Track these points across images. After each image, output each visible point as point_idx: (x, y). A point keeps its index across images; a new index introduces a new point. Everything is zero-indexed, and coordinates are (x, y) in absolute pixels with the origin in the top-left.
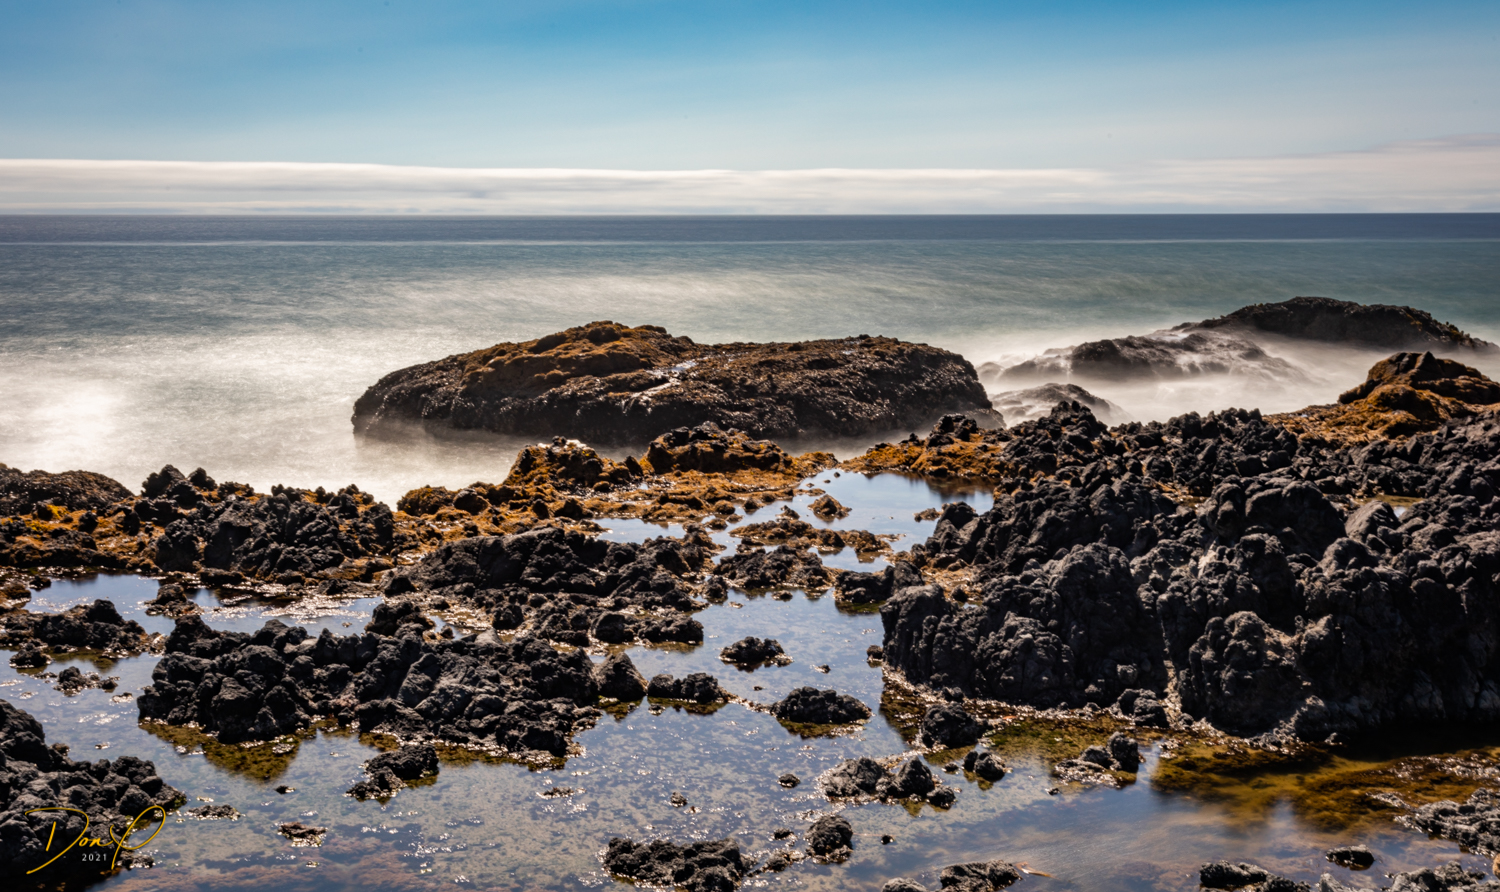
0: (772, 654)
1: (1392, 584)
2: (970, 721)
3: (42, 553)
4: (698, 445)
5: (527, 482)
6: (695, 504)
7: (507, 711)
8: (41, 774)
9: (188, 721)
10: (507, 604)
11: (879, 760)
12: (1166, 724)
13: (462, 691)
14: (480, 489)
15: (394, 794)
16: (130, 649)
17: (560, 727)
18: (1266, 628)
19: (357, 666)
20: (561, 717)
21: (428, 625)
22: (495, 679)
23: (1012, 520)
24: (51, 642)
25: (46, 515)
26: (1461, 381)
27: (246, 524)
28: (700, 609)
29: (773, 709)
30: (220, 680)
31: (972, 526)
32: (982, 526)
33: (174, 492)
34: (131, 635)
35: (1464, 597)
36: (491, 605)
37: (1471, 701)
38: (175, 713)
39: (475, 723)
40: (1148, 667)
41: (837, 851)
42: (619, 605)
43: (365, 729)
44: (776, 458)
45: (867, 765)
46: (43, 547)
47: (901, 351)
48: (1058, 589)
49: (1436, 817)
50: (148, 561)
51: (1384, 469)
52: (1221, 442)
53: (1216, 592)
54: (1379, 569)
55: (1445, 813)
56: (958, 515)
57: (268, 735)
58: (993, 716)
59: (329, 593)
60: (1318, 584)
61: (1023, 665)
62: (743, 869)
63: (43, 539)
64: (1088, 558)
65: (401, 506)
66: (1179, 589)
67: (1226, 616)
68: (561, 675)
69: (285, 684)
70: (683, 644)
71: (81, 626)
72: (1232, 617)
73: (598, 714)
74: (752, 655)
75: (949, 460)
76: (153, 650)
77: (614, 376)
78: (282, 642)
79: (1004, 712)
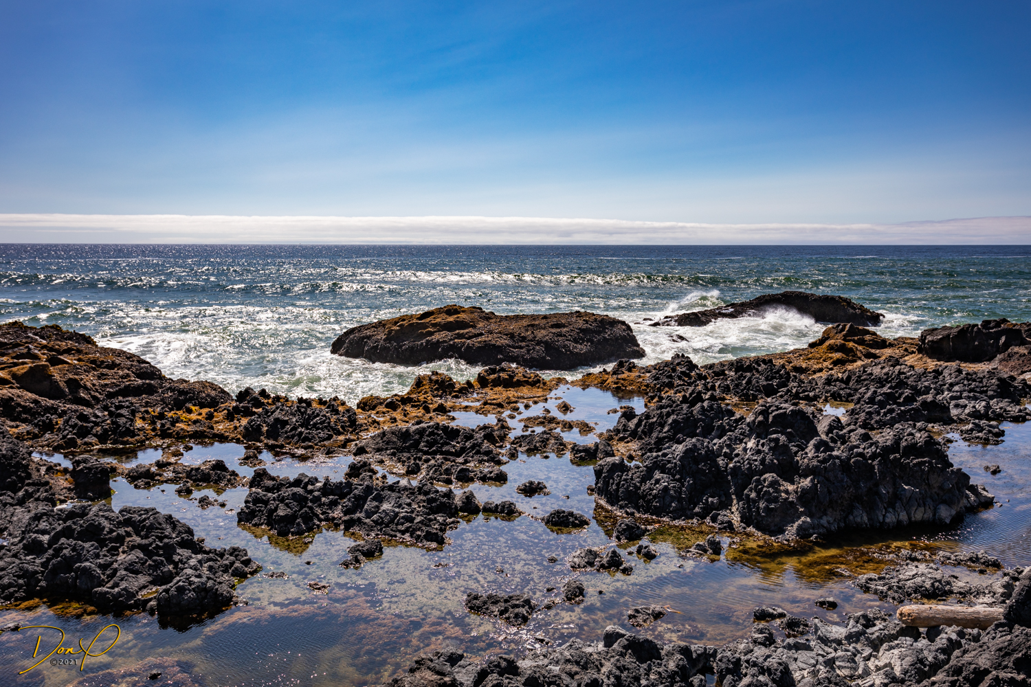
0: (541, 489)
1: (841, 460)
2: (638, 528)
3: (188, 432)
4: (501, 374)
5: (419, 393)
6: (500, 405)
7: (415, 521)
8: (193, 556)
9: (262, 524)
10: (413, 462)
11: (595, 549)
12: (734, 529)
13: (394, 511)
14: (397, 397)
15: (362, 565)
16: (232, 485)
17: (441, 530)
18: (781, 482)
19: (342, 496)
20: (441, 524)
21: (375, 472)
22: (409, 505)
23: (655, 419)
24: (194, 481)
25: (190, 411)
26: (867, 337)
27: (287, 418)
28: (505, 463)
29: (543, 519)
30: (277, 505)
31: (635, 421)
32: (640, 421)
33: (251, 400)
34: (232, 477)
35: (876, 467)
36: (405, 461)
37: (881, 518)
38: (256, 520)
39: (400, 527)
40: (724, 499)
41: (577, 599)
42: (466, 462)
43: (346, 529)
44: (539, 381)
45: (590, 551)
46: (189, 429)
47: (596, 319)
48: (679, 460)
49: (867, 582)
50: (239, 436)
51: (833, 389)
52: (754, 375)
53: (756, 463)
54: (835, 453)
55: (871, 579)
56: (629, 414)
57: (300, 533)
58: (650, 524)
59: (326, 454)
60: (806, 460)
61: (664, 498)
62: (532, 608)
63: (189, 425)
64: (695, 445)
65: (359, 406)
66: (739, 462)
67: (761, 475)
68: (441, 502)
69: (308, 507)
70: (498, 483)
71: (209, 473)
72: (764, 476)
73: (458, 522)
74: (531, 490)
75: (622, 382)
76: (243, 485)
77: (457, 331)
78: (307, 484)
79: (654, 522)
